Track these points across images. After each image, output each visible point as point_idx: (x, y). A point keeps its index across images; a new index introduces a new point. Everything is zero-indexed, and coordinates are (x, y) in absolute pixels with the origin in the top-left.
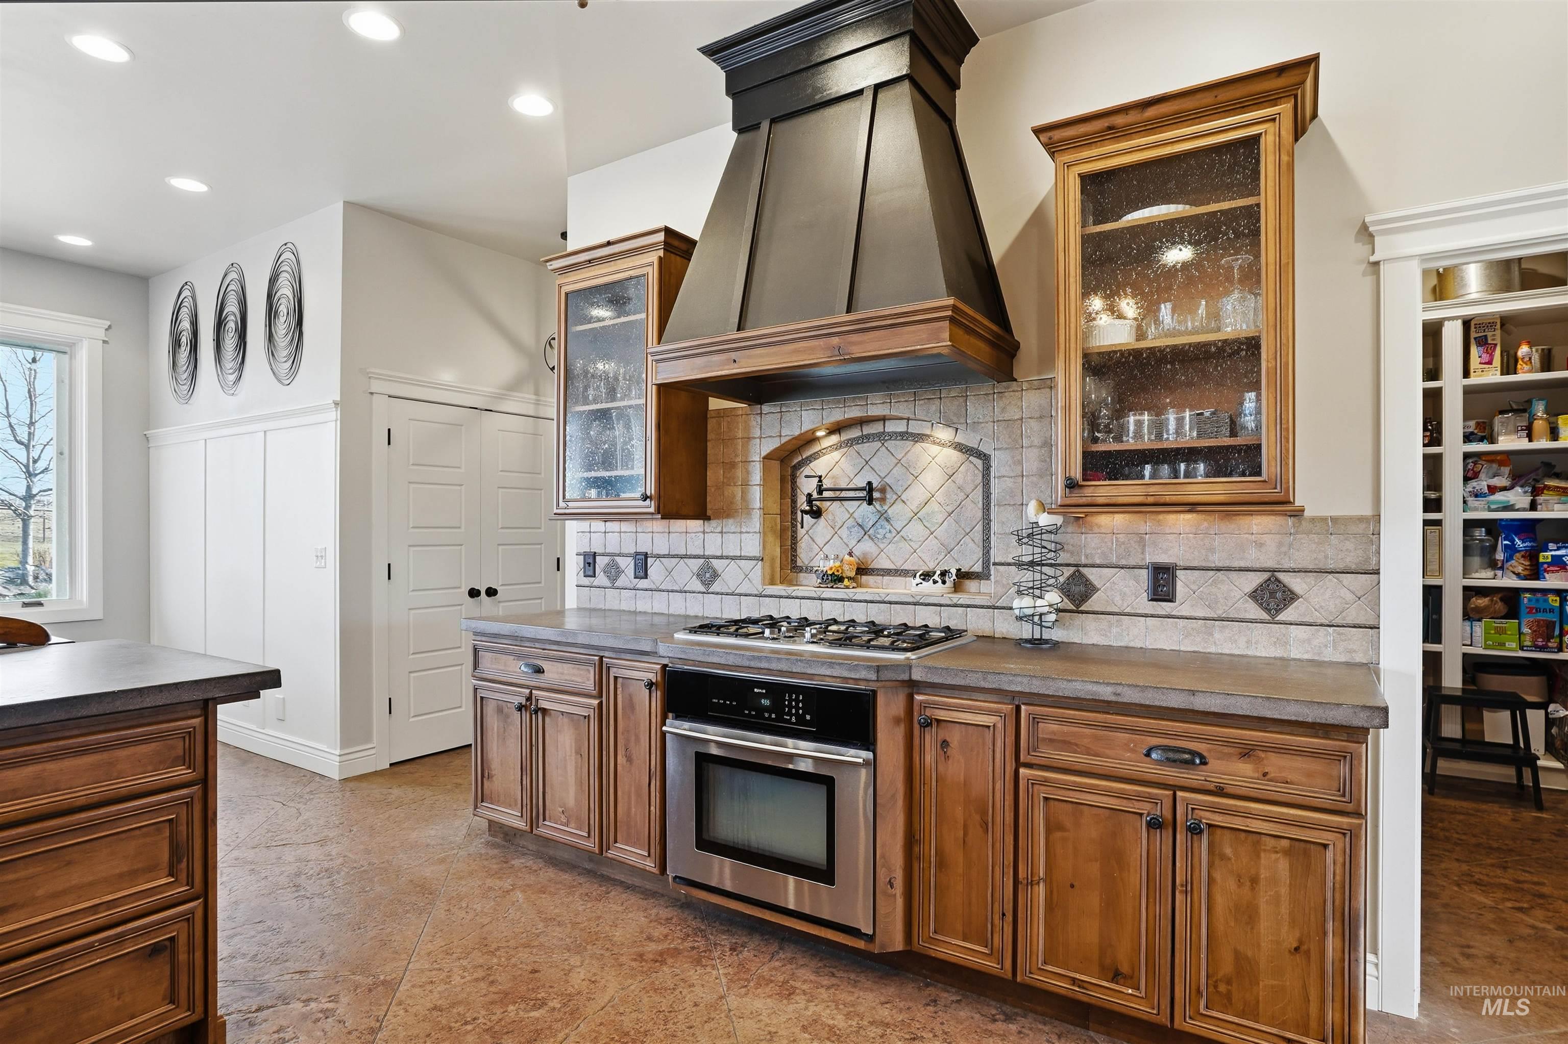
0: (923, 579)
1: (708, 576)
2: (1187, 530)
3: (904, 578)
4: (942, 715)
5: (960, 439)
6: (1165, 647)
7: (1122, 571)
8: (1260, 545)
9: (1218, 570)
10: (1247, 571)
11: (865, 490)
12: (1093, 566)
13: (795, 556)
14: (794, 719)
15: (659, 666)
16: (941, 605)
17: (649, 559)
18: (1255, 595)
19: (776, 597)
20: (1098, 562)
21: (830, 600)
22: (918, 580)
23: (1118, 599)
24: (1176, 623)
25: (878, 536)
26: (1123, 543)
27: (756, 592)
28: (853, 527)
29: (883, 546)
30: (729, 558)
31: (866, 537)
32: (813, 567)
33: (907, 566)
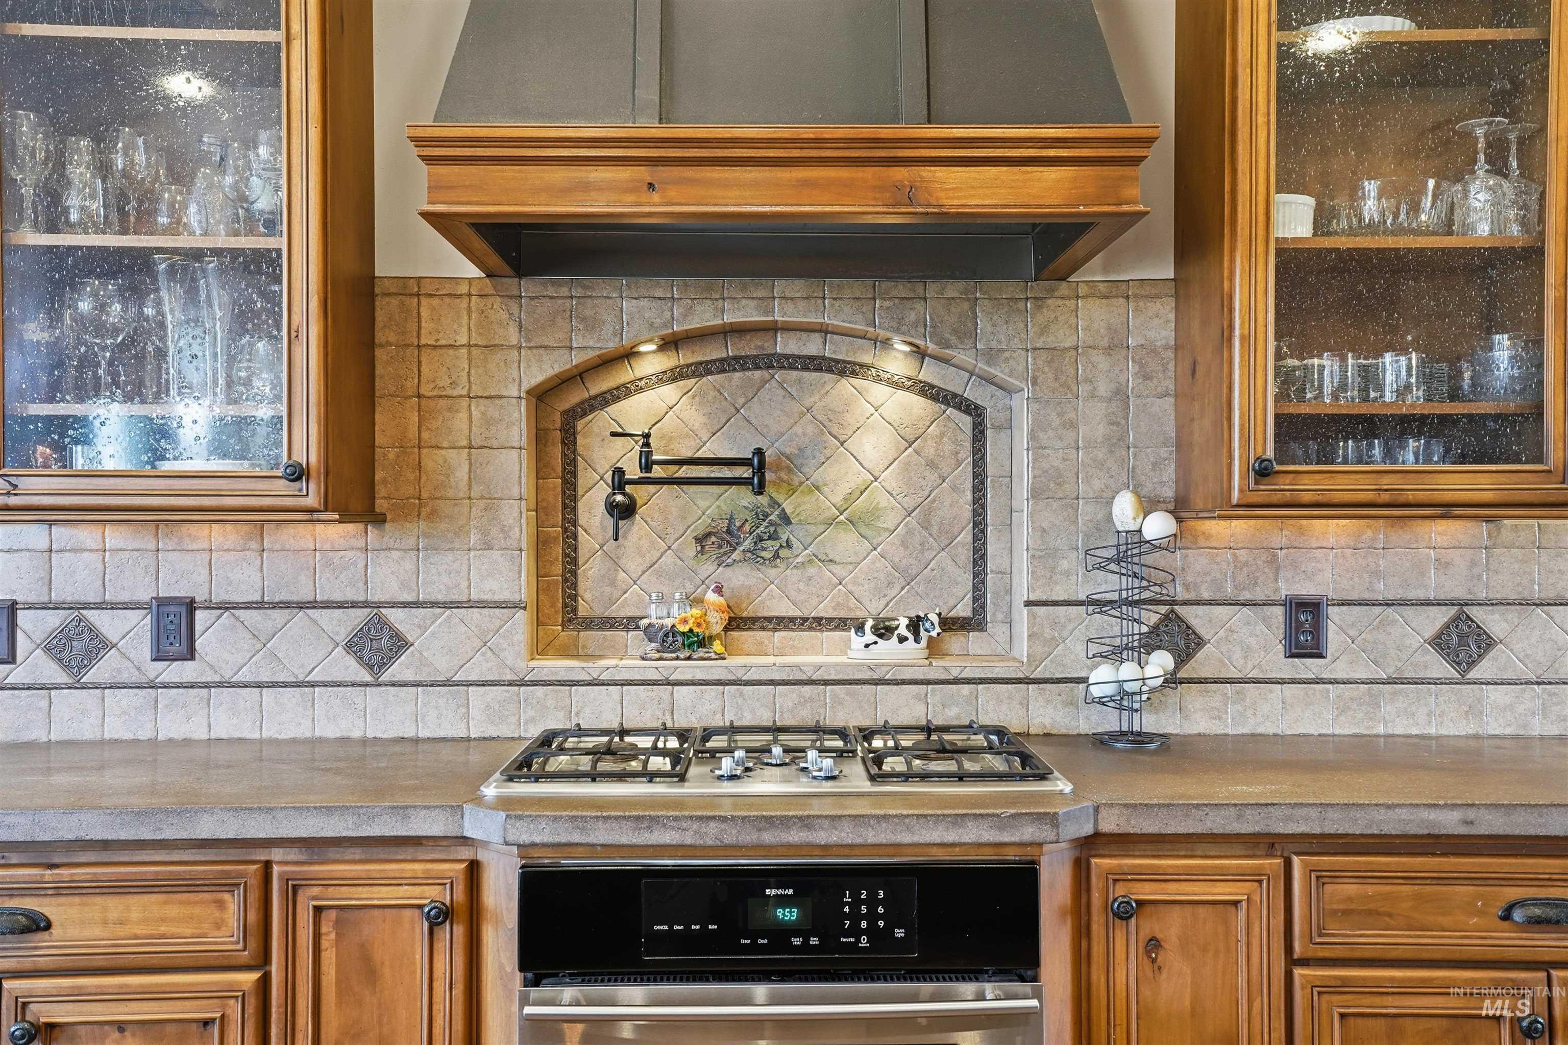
0: (881, 636)
1: (377, 644)
2: (1343, 542)
3: (819, 634)
4: (1146, 891)
5: (930, 373)
6: (1312, 732)
7: (1245, 609)
8: (1443, 565)
9: (1388, 604)
10: (1428, 605)
11: (752, 465)
12: (1198, 603)
13: (575, 598)
14: (864, 942)
15: (463, 866)
16: (928, 682)
17: (199, 615)
18: (1439, 642)
19: (562, 683)
20: (1206, 596)
21: (692, 683)
22: (870, 637)
23: (1237, 656)
24: (1328, 691)
25: (764, 554)
26: (1246, 564)
27: (509, 677)
28: (708, 535)
29: (773, 572)
30: (434, 604)
31: (735, 556)
32: (631, 619)
33: (825, 610)
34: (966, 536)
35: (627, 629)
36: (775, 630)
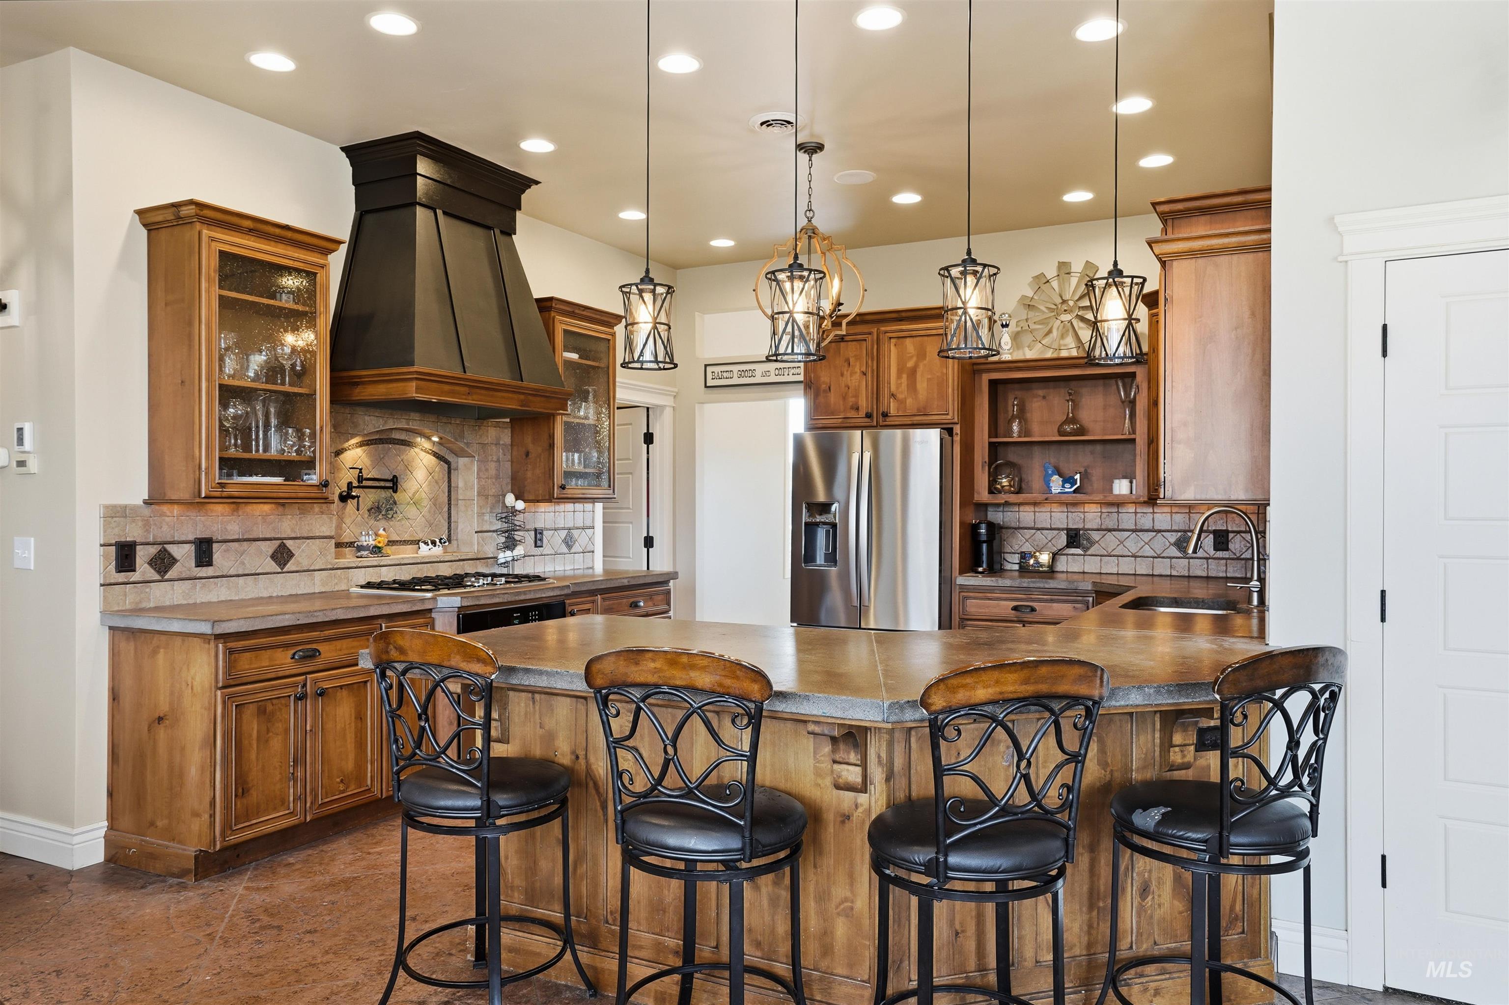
1: (282, 555)
2: (546, 511)
5: (436, 448)
8: (566, 517)
9: (555, 530)
10: (563, 529)
11: (392, 481)
17: (214, 545)
18: (565, 541)
19: (347, 568)
24: (544, 558)
25: (388, 516)
27: (329, 566)
28: (372, 508)
29: (391, 523)
30: (304, 538)
31: (380, 517)
32: (351, 543)
33: (406, 537)
34: (446, 509)
35: (346, 547)
36: (392, 545)
